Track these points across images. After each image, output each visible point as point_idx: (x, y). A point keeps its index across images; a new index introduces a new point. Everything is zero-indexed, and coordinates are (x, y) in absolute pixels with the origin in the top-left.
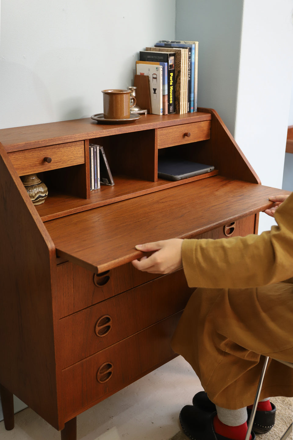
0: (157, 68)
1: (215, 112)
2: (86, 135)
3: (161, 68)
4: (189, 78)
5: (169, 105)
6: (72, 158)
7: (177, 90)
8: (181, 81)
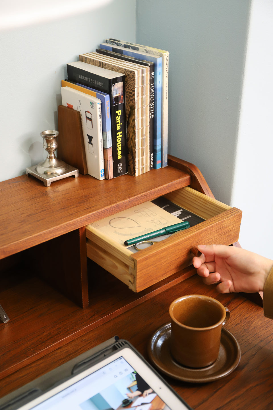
0: (91, 103)
3: (97, 104)
5: (116, 162)
8: (136, 124)
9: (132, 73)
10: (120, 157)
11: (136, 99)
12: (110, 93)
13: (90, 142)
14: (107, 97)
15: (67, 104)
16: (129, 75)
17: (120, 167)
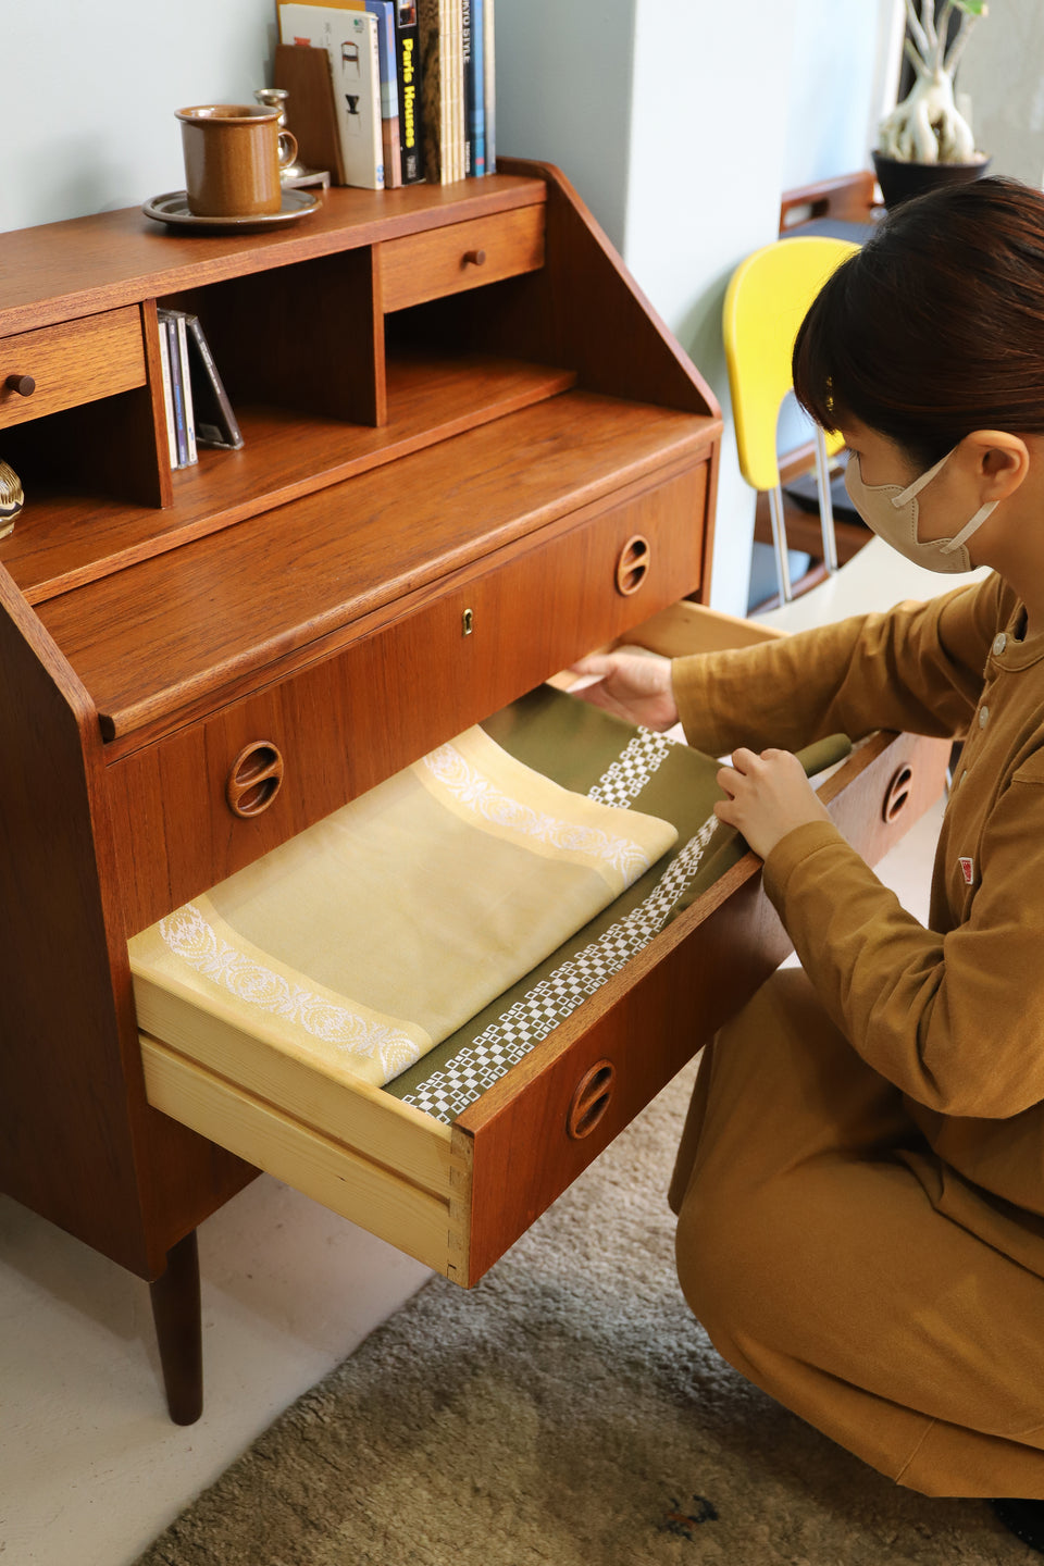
0: (356, 23)
1: (560, 175)
2: (147, 285)
3: (371, 21)
4: (467, 55)
5: (405, 153)
6: (102, 371)
7: (430, 100)
8: (442, 68)
10: (410, 143)
11: (441, 13)
13: (353, 111)
15: (295, 39)
17: (412, 163)
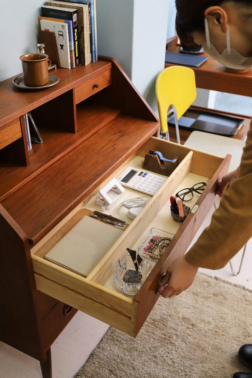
0: (62, 26)
1: (114, 60)
2: (21, 112)
3: (66, 26)
4: (90, 31)
5: (76, 58)
6: (12, 135)
7: (81, 44)
8: (85, 36)
9: (82, 8)
10: (77, 56)
11: (84, 22)
12: (72, 19)
13: (62, 48)
14: (71, 21)
15: (45, 29)
16: (79, 9)
17: (78, 61)
